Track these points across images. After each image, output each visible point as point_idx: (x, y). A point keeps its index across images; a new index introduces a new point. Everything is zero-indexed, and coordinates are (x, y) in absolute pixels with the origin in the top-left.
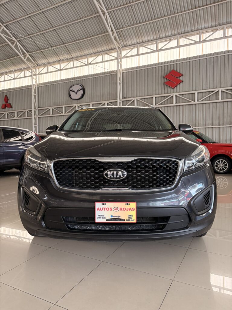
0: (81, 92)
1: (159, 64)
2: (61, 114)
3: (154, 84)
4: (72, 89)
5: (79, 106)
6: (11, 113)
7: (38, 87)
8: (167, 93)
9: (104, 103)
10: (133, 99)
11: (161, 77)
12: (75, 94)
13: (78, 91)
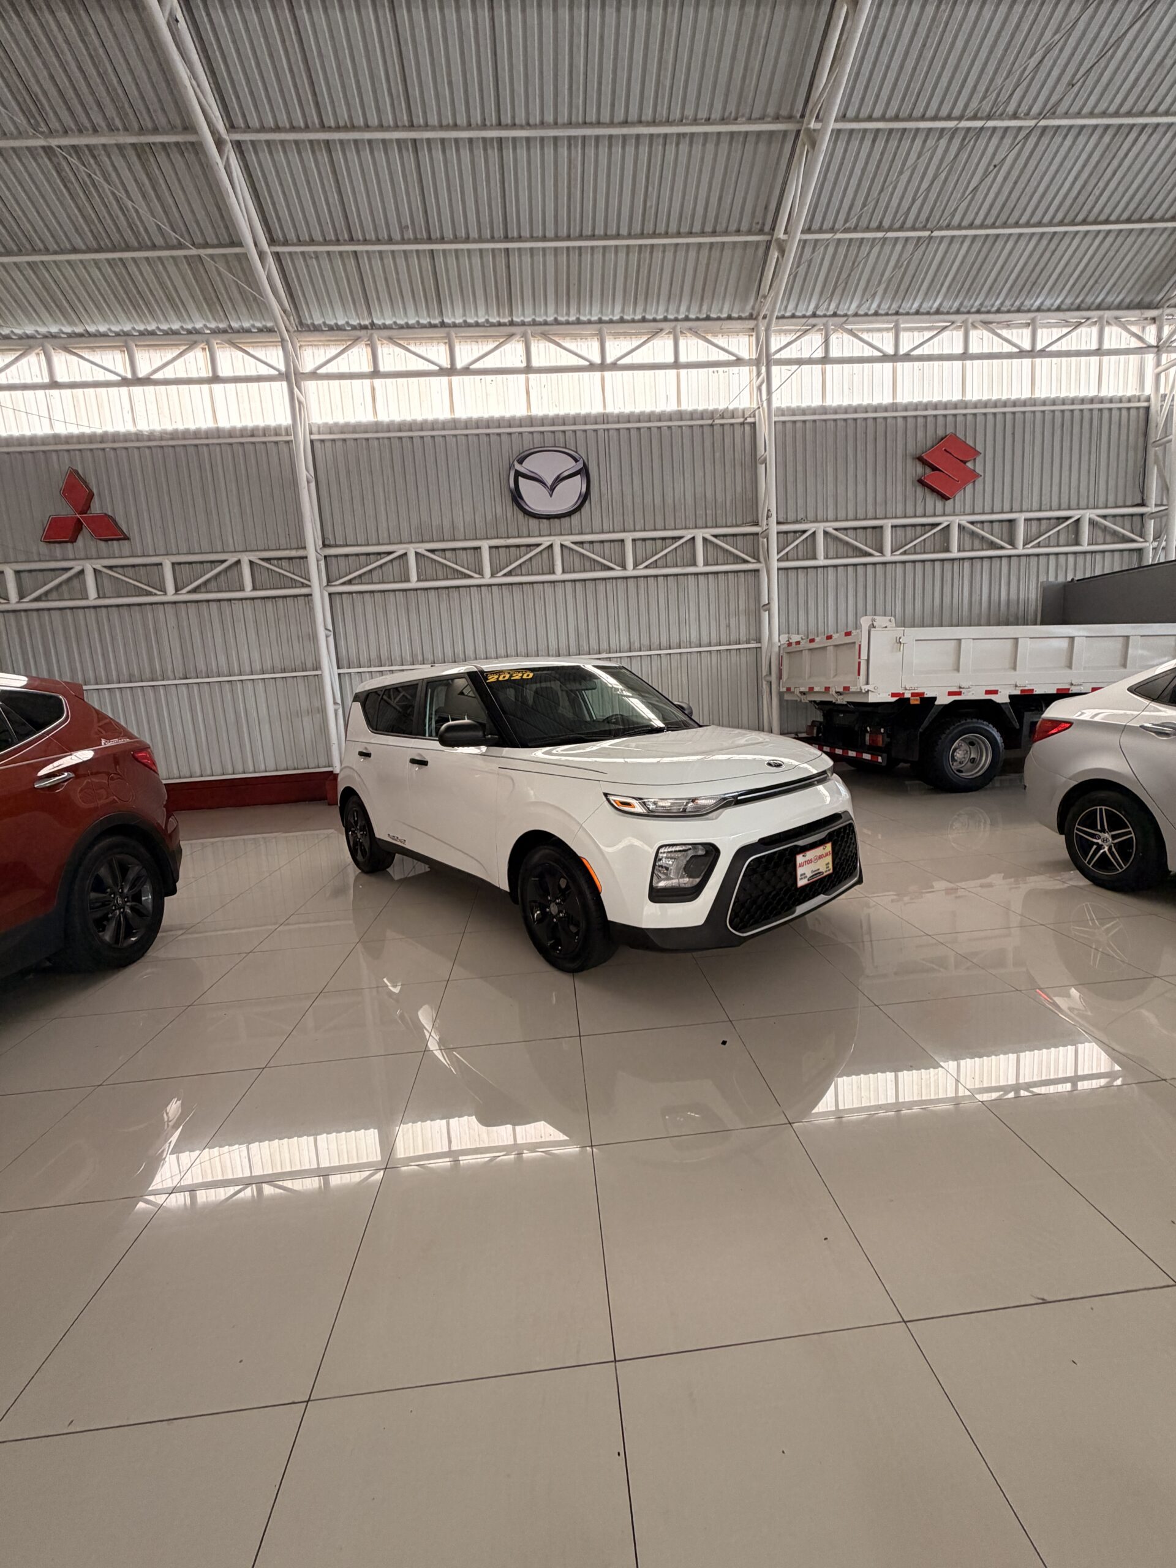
0: (576, 485)
1: (894, 407)
2: (470, 577)
3: (880, 479)
4: (528, 466)
5: (567, 543)
6: (120, 570)
7: (312, 442)
8: (924, 516)
9: (690, 536)
10: (811, 527)
11: (905, 456)
12: (545, 492)
13: (559, 479)
